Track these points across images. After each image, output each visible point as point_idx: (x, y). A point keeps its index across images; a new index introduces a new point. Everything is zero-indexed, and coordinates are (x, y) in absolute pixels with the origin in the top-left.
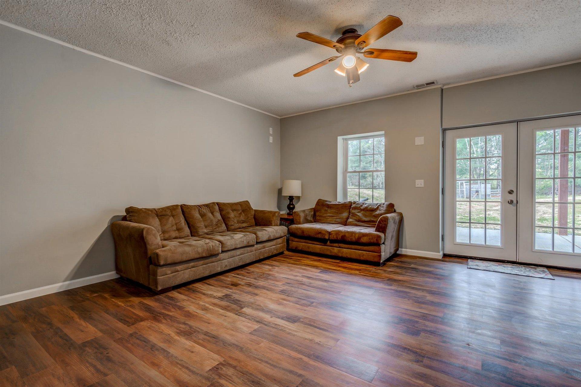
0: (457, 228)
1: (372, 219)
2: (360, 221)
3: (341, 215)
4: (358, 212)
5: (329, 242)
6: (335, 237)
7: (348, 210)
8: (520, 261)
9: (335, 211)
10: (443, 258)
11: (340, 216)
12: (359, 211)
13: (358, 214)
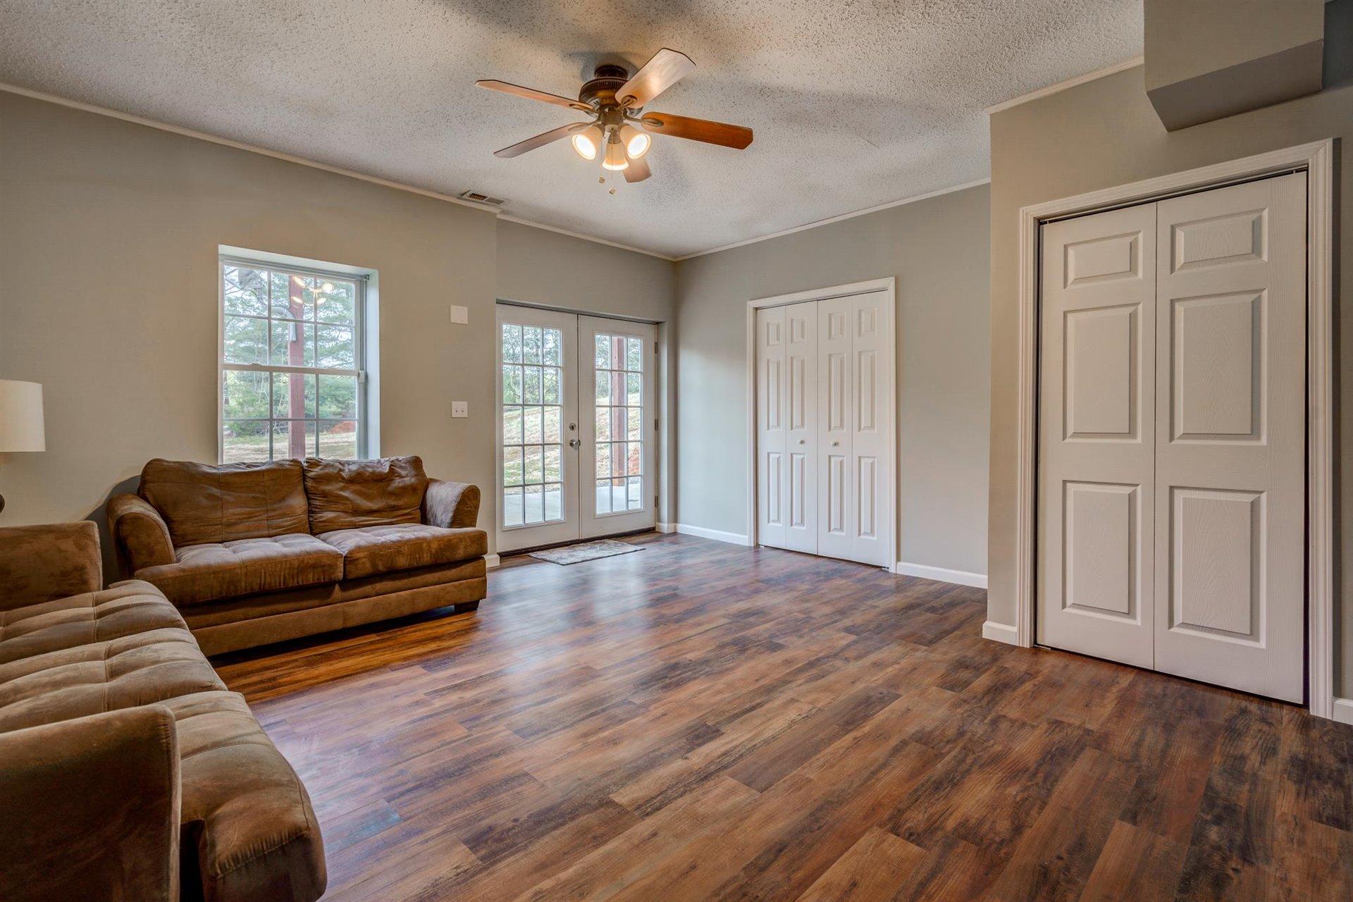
0: (505, 496)
1: (393, 503)
2: (357, 512)
3: (282, 504)
4: (342, 489)
5: (337, 587)
6: (368, 565)
7: (300, 488)
8: (583, 538)
9: (251, 495)
10: (500, 562)
11: (280, 508)
12: (342, 484)
13: (346, 494)
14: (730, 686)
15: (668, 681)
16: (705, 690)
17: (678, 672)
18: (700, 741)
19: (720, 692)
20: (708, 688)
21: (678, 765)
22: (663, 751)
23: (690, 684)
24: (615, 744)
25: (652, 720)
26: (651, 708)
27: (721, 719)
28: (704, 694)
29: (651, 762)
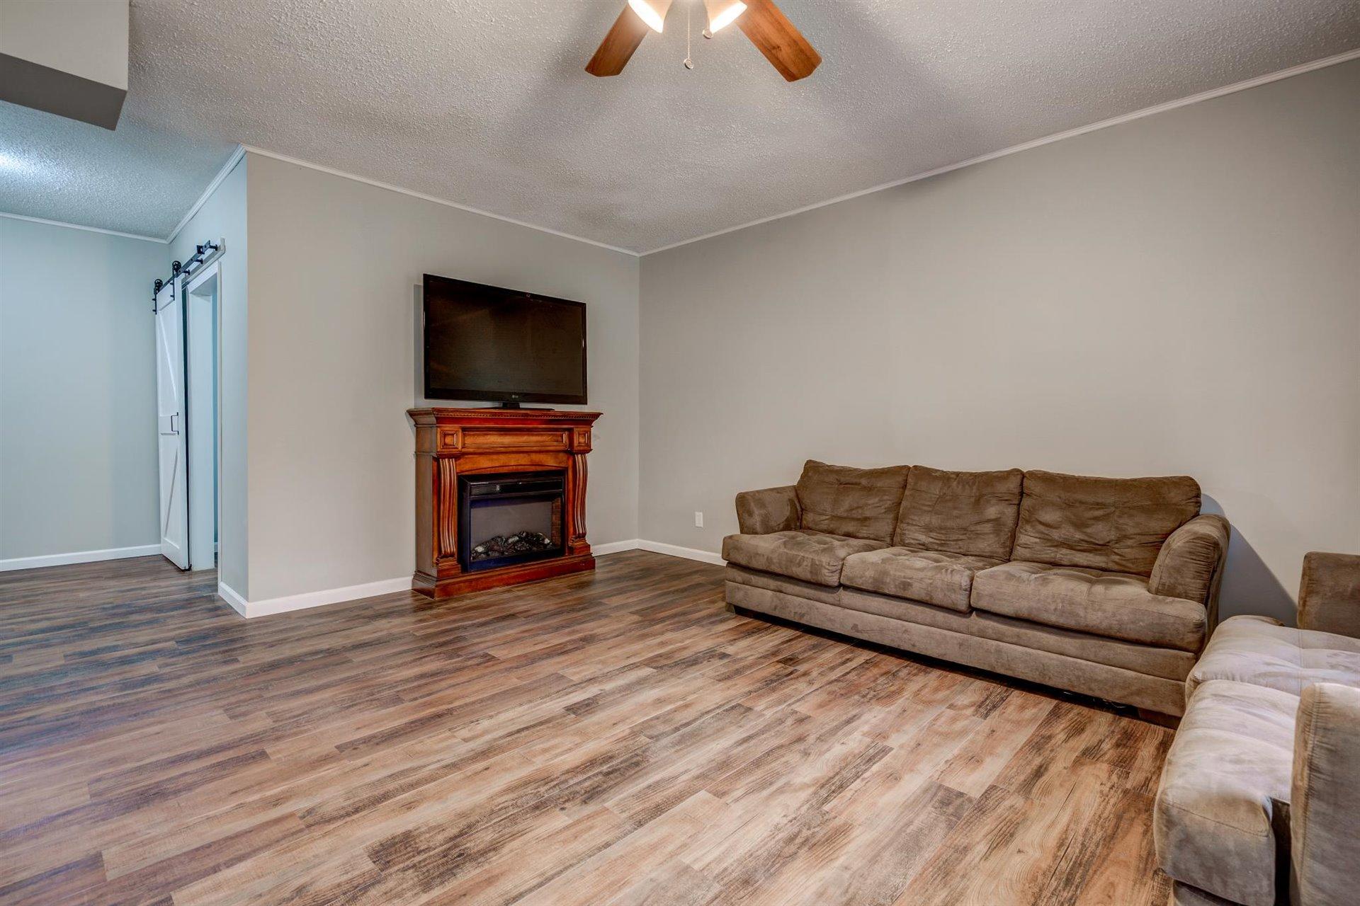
14: (527, 760)
15: (605, 768)
16: (562, 754)
17: (587, 784)
18: (586, 702)
19: (545, 751)
20: (557, 756)
21: (609, 686)
22: (619, 695)
23: (577, 762)
24: (658, 700)
25: (627, 719)
26: (628, 731)
27: (560, 720)
28: (565, 748)
29: (629, 689)
